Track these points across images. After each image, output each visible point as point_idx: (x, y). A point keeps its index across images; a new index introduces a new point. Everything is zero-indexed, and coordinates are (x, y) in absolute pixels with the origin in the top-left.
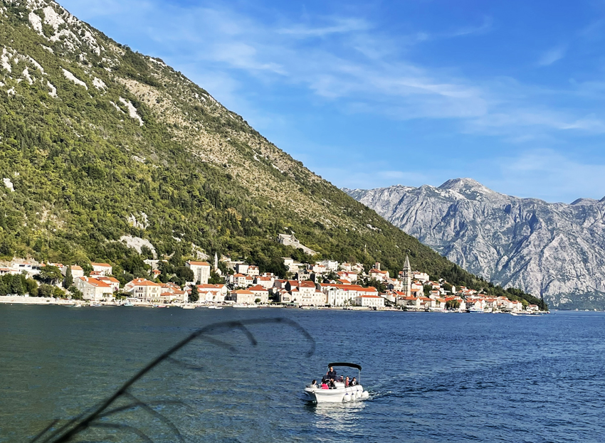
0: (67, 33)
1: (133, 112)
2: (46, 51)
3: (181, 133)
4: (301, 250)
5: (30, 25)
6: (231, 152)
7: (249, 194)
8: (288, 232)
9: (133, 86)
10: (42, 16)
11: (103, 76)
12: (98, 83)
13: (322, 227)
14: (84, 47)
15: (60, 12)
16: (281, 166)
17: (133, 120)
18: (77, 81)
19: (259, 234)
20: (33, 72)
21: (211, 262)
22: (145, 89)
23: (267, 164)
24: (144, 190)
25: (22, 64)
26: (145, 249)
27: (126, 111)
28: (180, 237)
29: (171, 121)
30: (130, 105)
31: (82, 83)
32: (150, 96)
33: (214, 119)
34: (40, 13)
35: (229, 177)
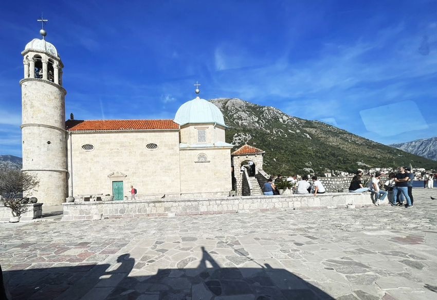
0: (289, 121)
1: (308, 136)
2: (284, 126)
3: (323, 139)
4: (365, 166)
6: (340, 141)
7: (347, 152)
8: (361, 161)
9: (307, 129)
11: (299, 129)
12: (298, 131)
13: (376, 158)
14: (294, 123)
15: (287, 116)
16: (359, 142)
17: (309, 138)
18: (292, 132)
19: (349, 163)
20: (281, 132)
21: (331, 172)
22: (311, 129)
23: (354, 142)
24: (311, 156)
25: (278, 131)
26: (311, 171)
27: (306, 136)
28: (321, 166)
29: (320, 136)
30: (307, 134)
31: (294, 132)
32: (313, 131)
33: (335, 133)
34: (282, 118)
35: (340, 148)
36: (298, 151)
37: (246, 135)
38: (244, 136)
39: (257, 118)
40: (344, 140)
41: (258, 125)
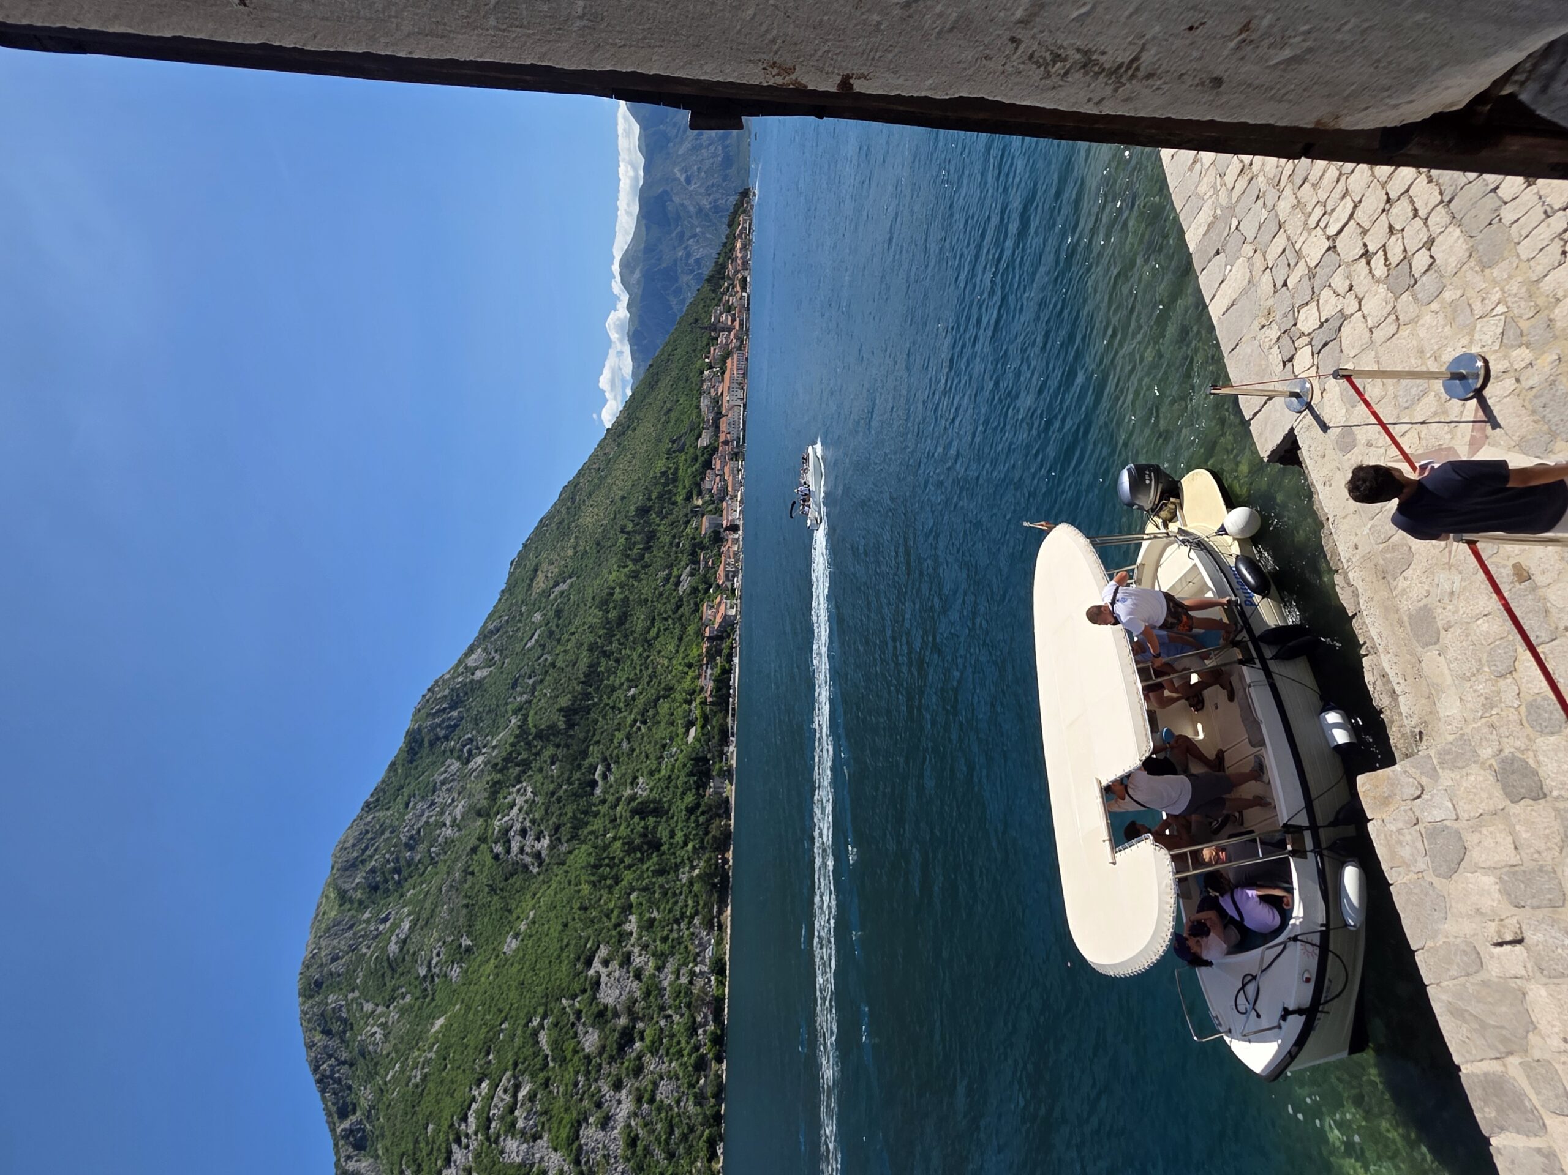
1: (563, 587)
2: (509, 664)
3: (582, 543)
5: (485, 678)
6: (599, 496)
7: (639, 478)
9: (540, 584)
10: (476, 668)
11: (530, 613)
12: (538, 617)
17: (571, 586)
18: (536, 636)
22: (541, 576)
24: (635, 575)
26: (692, 574)
27: (562, 593)
28: (679, 543)
29: (570, 552)
30: (557, 590)
31: (538, 632)
32: (547, 571)
34: (473, 670)
35: (623, 498)
36: (613, 614)
37: (514, 804)
38: (515, 810)
39: (448, 762)
40: (598, 487)
41: (479, 760)
